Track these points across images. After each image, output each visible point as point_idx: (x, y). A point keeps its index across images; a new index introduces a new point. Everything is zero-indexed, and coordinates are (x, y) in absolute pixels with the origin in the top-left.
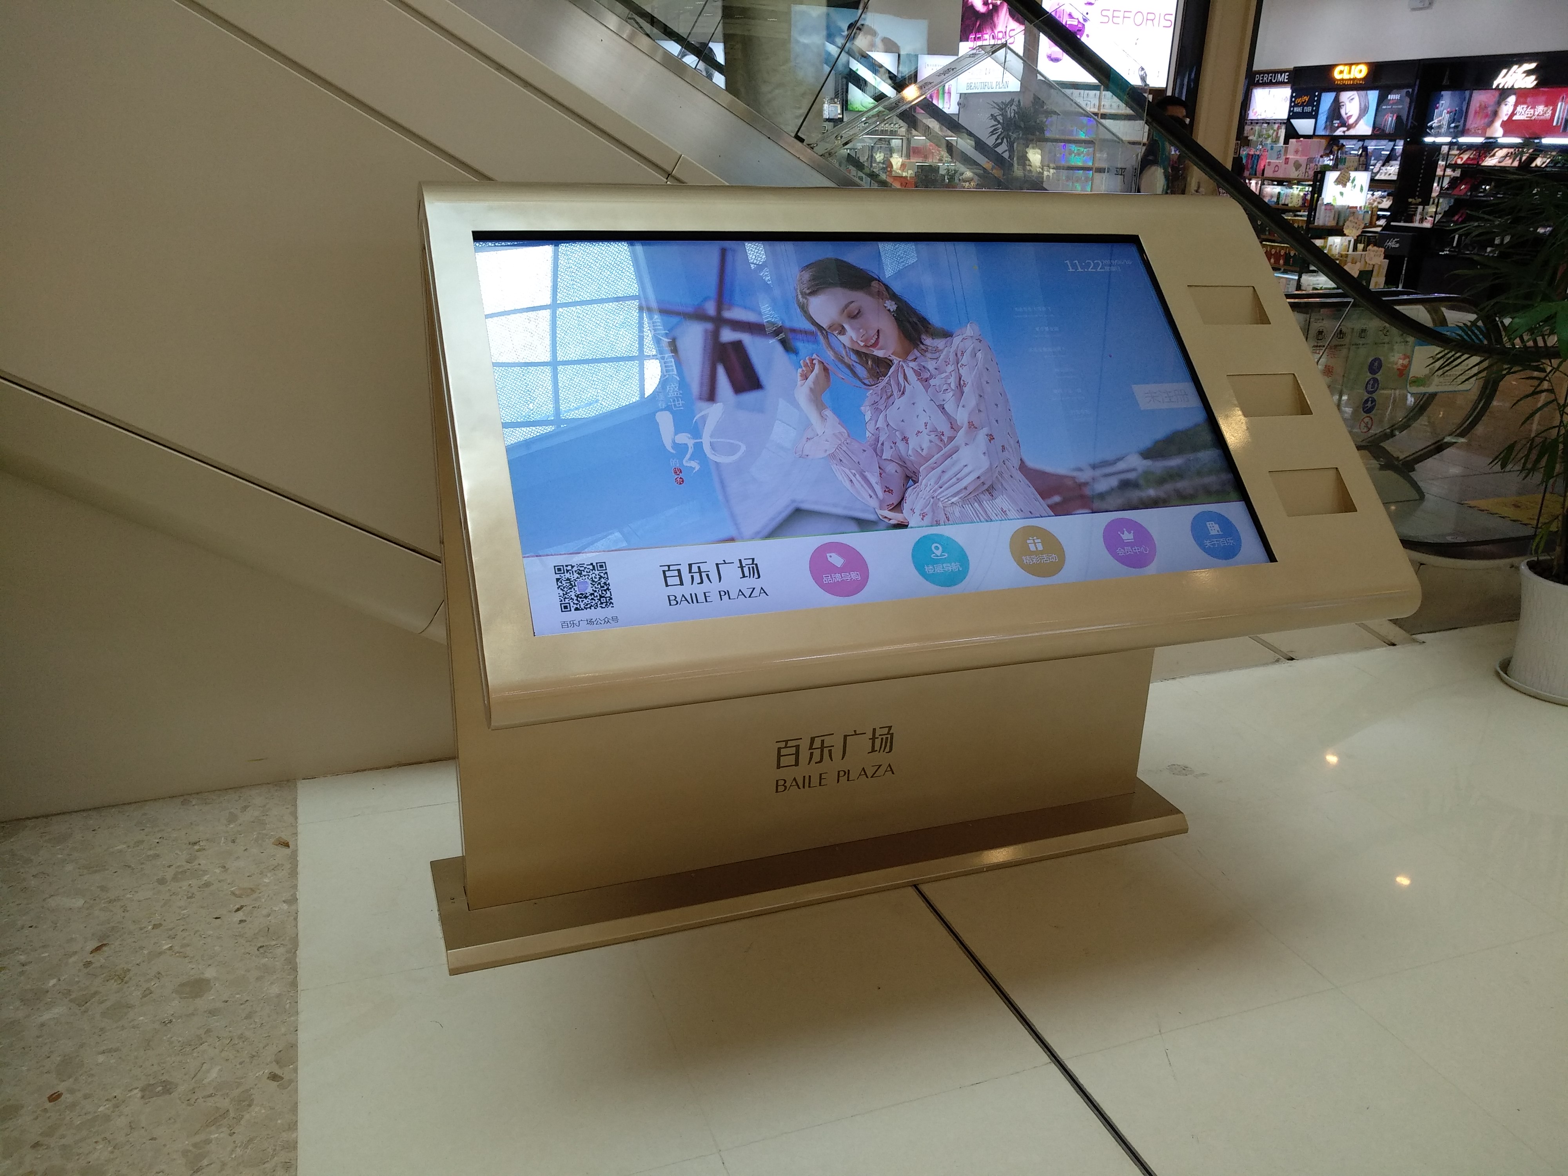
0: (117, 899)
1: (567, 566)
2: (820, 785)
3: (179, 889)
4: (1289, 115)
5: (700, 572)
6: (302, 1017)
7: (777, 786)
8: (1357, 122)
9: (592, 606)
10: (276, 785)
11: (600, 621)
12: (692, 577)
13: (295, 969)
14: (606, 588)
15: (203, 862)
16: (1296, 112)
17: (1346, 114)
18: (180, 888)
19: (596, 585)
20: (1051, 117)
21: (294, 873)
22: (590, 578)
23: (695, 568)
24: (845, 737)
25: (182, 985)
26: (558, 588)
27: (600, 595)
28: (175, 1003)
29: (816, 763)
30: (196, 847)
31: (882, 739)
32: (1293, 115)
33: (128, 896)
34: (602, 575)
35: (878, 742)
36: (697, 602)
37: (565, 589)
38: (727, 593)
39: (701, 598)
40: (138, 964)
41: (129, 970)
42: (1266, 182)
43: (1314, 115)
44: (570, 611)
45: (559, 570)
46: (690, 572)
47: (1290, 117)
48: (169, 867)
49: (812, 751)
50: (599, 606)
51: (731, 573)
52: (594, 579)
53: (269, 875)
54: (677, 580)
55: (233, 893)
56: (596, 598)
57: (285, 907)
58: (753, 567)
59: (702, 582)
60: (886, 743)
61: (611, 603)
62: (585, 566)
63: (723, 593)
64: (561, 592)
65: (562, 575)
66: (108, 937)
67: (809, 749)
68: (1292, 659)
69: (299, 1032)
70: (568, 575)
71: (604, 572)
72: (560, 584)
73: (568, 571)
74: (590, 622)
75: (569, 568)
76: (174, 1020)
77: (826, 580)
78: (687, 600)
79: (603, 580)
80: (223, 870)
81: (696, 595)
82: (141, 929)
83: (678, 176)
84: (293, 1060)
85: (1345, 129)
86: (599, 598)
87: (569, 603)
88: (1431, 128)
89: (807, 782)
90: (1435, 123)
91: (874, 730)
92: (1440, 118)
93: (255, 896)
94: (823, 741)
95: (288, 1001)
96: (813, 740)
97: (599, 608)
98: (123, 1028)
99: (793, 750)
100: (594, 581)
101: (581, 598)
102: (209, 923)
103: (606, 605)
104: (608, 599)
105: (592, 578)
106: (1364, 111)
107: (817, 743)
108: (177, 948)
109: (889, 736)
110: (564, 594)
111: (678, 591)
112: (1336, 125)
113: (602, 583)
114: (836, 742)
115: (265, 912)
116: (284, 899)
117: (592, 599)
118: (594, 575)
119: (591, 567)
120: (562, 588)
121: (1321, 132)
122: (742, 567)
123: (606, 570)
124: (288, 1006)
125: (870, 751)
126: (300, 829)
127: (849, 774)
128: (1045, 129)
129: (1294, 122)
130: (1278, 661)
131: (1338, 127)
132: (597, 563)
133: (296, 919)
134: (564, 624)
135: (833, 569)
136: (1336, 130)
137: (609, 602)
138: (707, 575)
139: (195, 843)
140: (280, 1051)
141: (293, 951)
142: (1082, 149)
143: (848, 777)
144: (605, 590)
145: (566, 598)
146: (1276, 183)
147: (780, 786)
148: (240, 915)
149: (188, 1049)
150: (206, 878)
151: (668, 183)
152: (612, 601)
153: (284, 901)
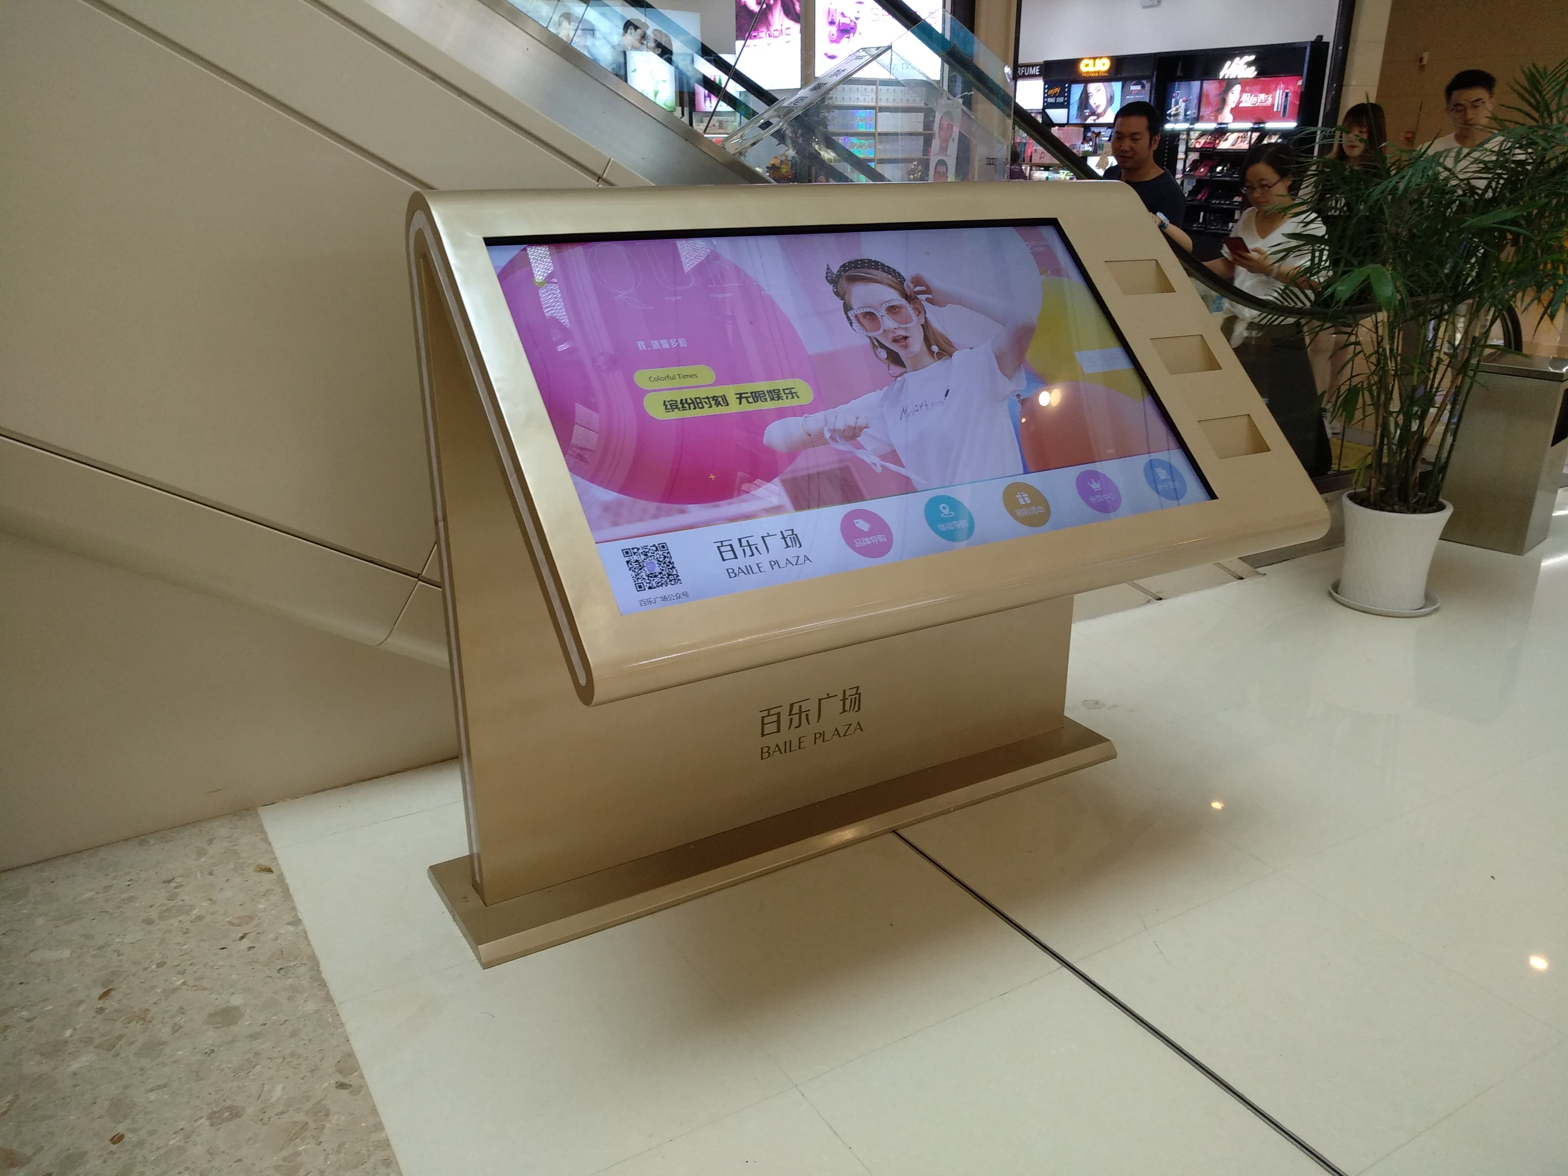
0: (107, 945)
1: (633, 549)
2: (800, 748)
3: (170, 927)
4: (1044, 106)
5: (749, 545)
6: (350, 1028)
7: (762, 753)
8: (1105, 111)
9: (662, 584)
10: (235, 815)
11: (672, 597)
12: (744, 550)
13: (323, 985)
14: (671, 566)
15: (186, 898)
16: (1050, 103)
17: (1095, 104)
18: (171, 925)
19: (662, 565)
20: (833, 111)
21: (287, 895)
22: (655, 558)
23: (744, 543)
24: (820, 700)
25: (210, 1016)
26: (630, 569)
27: (668, 574)
28: (211, 1033)
29: (796, 728)
30: (173, 885)
31: (851, 699)
32: (1047, 106)
33: (118, 940)
34: (665, 554)
35: (848, 702)
36: (753, 573)
37: (636, 570)
38: (776, 562)
39: (755, 569)
40: (155, 1003)
41: (148, 1010)
42: (1034, 168)
43: (1066, 105)
44: (645, 590)
45: (627, 553)
46: (741, 546)
47: (1044, 109)
48: (151, 906)
49: (791, 717)
50: (669, 583)
51: (775, 543)
52: (659, 559)
53: (262, 901)
54: (731, 555)
55: (230, 923)
56: (665, 577)
57: (291, 928)
58: (794, 537)
59: (753, 555)
60: (855, 702)
61: (679, 580)
62: (649, 547)
63: (773, 563)
64: (634, 574)
65: (631, 557)
66: (112, 982)
67: (790, 715)
68: (1161, 599)
69: (351, 1041)
70: (635, 558)
71: (666, 551)
72: (630, 566)
73: (635, 553)
74: (664, 598)
75: (635, 550)
76: (216, 1050)
77: (858, 544)
78: (743, 572)
79: (667, 560)
80: (210, 902)
81: (750, 566)
82: (146, 969)
83: (611, 179)
84: (356, 1068)
85: (1095, 117)
86: (667, 576)
87: (642, 583)
88: (1170, 115)
89: (788, 746)
90: (1172, 111)
91: (844, 691)
92: (1177, 106)
93: (254, 923)
94: (800, 707)
95: (329, 1015)
96: (792, 705)
97: (669, 585)
98: (164, 1065)
99: (775, 718)
100: (659, 561)
101: (651, 577)
102: (216, 954)
103: (675, 582)
104: (675, 576)
105: (657, 558)
106: (1111, 100)
107: (796, 710)
108: (191, 982)
109: (857, 696)
110: (636, 576)
111: (734, 564)
112: (1087, 114)
113: (667, 562)
114: (811, 706)
115: (271, 936)
116: (287, 922)
117: (662, 578)
118: (658, 556)
119: (654, 548)
120: (633, 569)
121: (1073, 121)
122: (784, 538)
123: (668, 550)
124: (330, 1020)
125: (842, 711)
126: (278, 853)
127: (824, 735)
128: (828, 123)
129: (1048, 111)
130: (1149, 601)
131: (1089, 116)
132: (659, 544)
133: (306, 938)
134: (643, 603)
135: (861, 534)
136: (1088, 118)
137: (677, 580)
138: (756, 548)
139: (169, 881)
140: (338, 1062)
141: (316, 968)
142: (863, 141)
143: (824, 739)
144: (671, 569)
145: (638, 579)
146: (1043, 169)
147: (766, 753)
148: (246, 943)
149: (242, 1074)
150: (195, 912)
151: (600, 186)
152: (679, 578)
153: (288, 924)
